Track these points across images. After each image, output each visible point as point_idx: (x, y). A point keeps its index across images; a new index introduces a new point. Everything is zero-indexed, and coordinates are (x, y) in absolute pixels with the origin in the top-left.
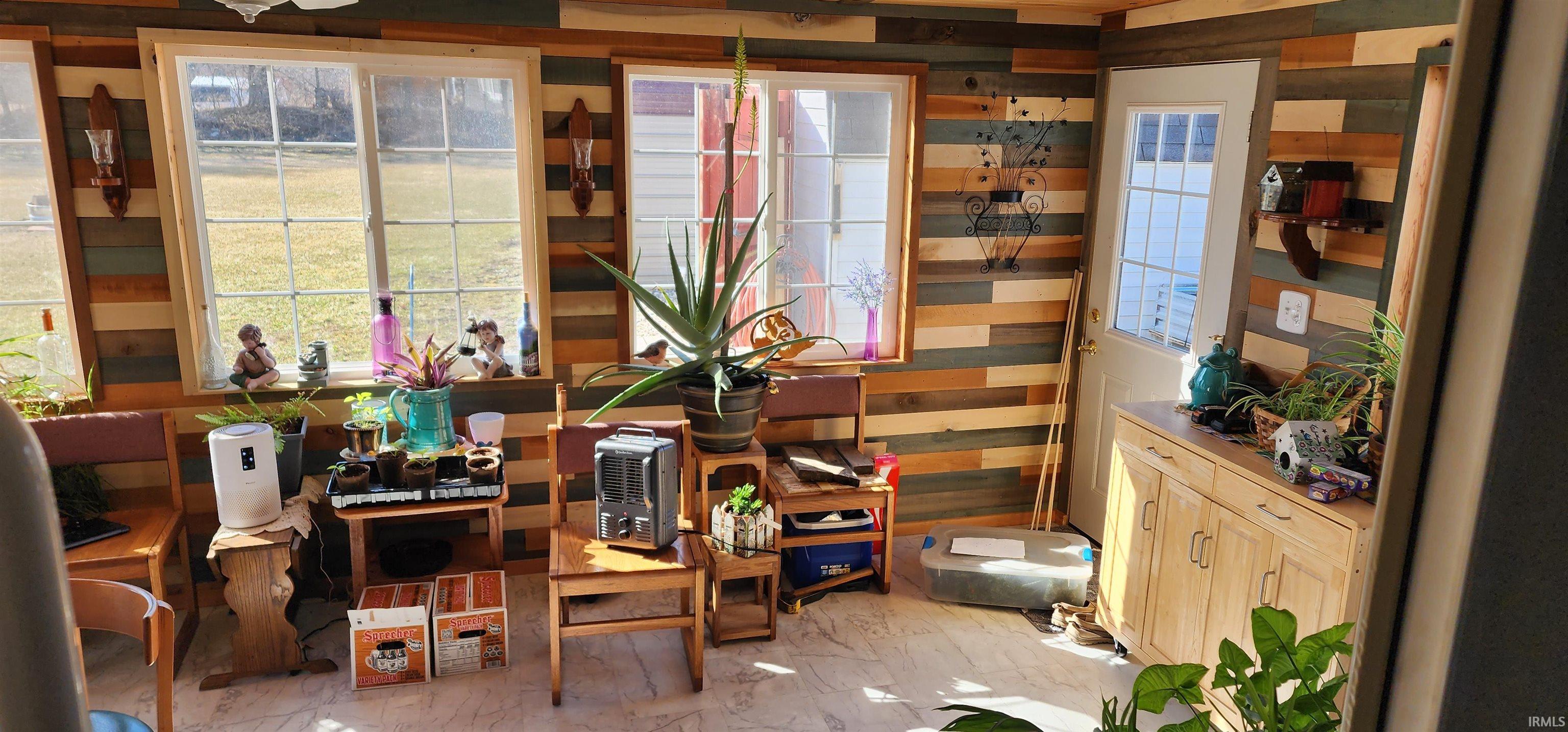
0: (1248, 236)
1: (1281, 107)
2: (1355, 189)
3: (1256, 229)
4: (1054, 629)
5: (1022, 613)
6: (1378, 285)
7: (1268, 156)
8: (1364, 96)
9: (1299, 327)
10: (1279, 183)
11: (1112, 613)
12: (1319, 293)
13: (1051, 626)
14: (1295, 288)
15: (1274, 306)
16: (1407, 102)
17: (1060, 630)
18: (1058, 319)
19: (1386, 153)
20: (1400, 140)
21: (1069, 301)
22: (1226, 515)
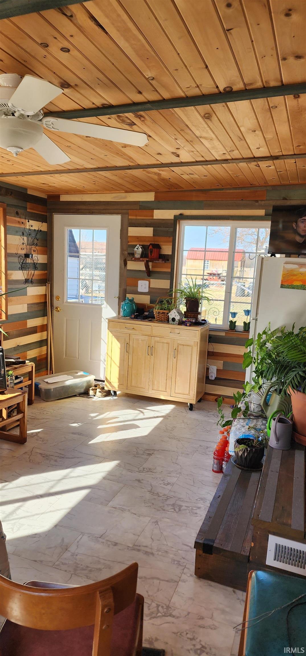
0: (124, 266)
1: (130, 229)
2: (160, 251)
3: (127, 264)
4: (92, 396)
5: (77, 396)
6: (170, 276)
7: (128, 243)
8: (159, 227)
9: (146, 290)
10: (140, 250)
11: (112, 383)
12: (151, 280)
13: (90, 396)
14: (143, 279)
15: (137, 286)
16: (172, 229)
17: (93, 396)
18: (43, 301)
19: (168, 242)
20: (171, 238)
21: (46, 295)
22: (157, 339)
